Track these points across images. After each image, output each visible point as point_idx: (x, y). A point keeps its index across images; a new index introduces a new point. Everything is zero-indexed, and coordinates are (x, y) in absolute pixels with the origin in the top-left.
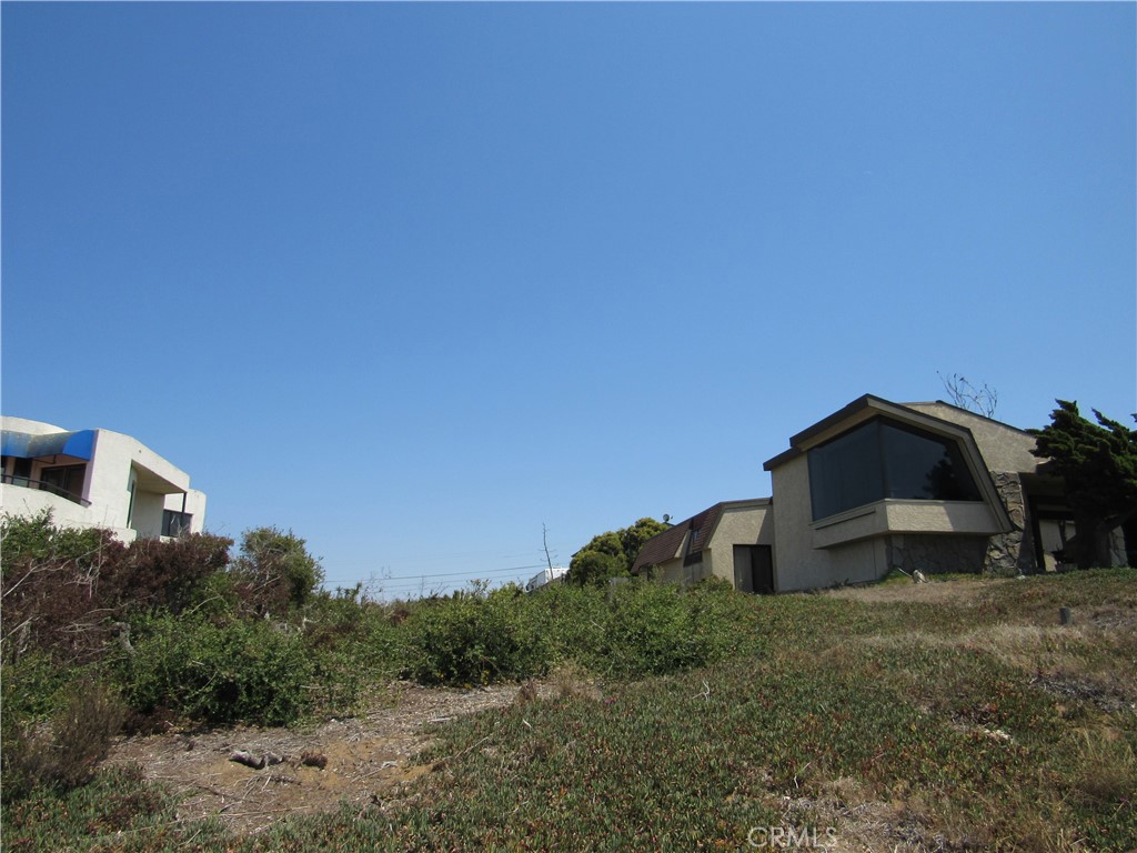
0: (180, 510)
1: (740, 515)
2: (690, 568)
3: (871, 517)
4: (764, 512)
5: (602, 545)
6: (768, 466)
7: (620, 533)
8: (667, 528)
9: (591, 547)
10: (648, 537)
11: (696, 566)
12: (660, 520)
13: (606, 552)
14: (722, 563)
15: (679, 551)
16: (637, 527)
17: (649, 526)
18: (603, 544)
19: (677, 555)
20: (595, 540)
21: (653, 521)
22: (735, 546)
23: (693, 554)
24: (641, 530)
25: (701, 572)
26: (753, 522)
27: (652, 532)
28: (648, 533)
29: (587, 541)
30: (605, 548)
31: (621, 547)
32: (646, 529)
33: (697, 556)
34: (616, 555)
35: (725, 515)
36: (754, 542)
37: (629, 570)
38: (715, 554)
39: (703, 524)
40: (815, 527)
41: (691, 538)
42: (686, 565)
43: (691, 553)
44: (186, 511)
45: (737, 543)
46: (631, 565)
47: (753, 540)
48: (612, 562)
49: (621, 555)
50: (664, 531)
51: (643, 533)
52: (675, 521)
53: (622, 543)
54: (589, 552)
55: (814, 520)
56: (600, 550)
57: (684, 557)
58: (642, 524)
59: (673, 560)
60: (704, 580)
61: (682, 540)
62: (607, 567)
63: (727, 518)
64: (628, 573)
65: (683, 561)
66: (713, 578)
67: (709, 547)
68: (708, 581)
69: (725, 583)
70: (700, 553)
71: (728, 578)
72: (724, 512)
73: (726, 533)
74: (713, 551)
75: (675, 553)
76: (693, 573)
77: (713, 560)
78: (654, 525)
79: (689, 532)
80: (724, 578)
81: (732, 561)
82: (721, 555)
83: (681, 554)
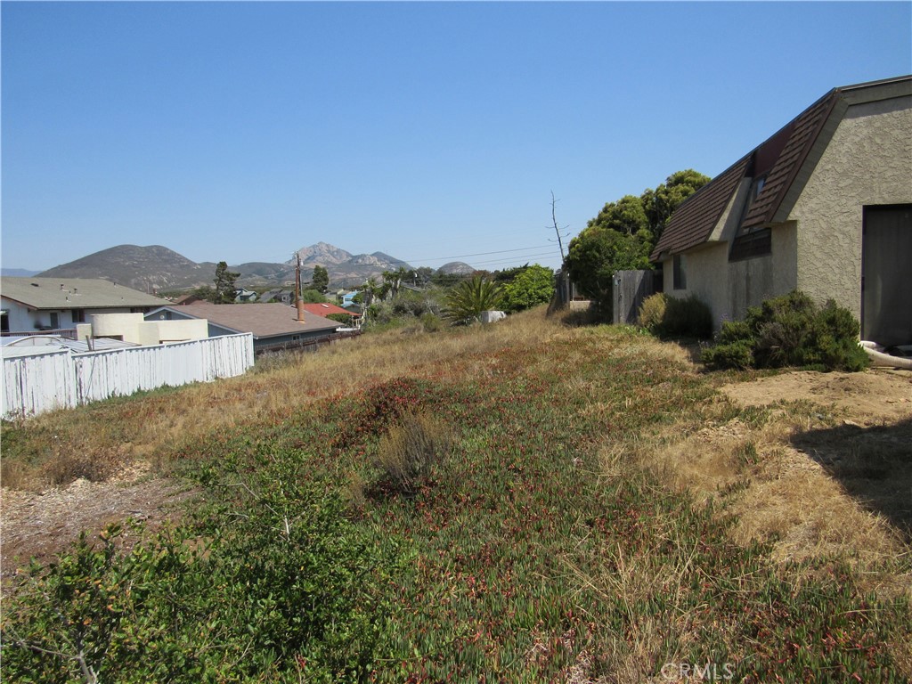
2: (742, 265)
5: (615, 219)
7: (645, 198)
9: (599, 221)
10: (682, 199)
11: (756, 262)
13: (617, 228)
15: (721, 226)
16: (670, 185)
17: (688, 182)
18: (615, 216)
19: (716, 235)
20: (605, 210)
21: (695, 175)
22: (869, 211)
23: (751, 235)
24: (674, 189)
27: (692, 192)
28: (685, 193)
30: (617, 221)
31: (643, 217)
32: (681, 187)
33: (759, 238)
34: (634, 232)
35: (847, 123)
38: (806, 235)
42: (733, 257)
43: (746, 231)
45: (878, 200)
48: (625, 243)
49: (643, 231)
51: (676, 195)
53: (648, 213)
54: (594, 229)
56: (611, 226)
57: (730, 238)
58: (678, 180)
59: (705, 247)
60: (768, 312)
61: (727, 201)
62: (614, 252)
63: (851, 132)
64: (646, 260)
65: (727, 249)
66: (799, 303)
67: (792, 217)
68: (780, 315)
69: (832, 322)
70: (769, 230)
71: (842, 304)
72: (844, 116)
73: (845, 174)
74: (800, 226)
75: (711, 230)
76: (748, 278)
77: (800, 253)
78: (697, 180)
79: (747, 181)
80: (831, 303)
81: (858, 251)
82: (825, 237)
83: (724, 232)
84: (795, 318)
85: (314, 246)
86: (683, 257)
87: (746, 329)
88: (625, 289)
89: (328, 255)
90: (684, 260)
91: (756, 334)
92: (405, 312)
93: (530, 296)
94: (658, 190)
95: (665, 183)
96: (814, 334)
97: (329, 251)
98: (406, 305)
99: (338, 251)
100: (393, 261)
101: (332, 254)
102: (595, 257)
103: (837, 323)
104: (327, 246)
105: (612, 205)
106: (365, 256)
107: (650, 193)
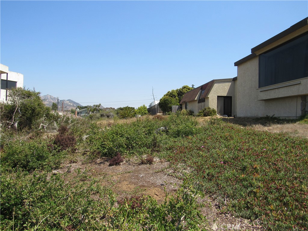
0: (6, 79)
1: (221, 84)
2: (200, 104)
3: (298, 86)
4: (230, 84)
5: (171, 95)
6: (237, 64)
7: (177, 90)
8: (193, 89)
9: (167, 95)
10: (186, 92)
11: (203, 103)
12: (191, 86)
13: (172, 97)
14: (213, 103)
16: (183, 88)
17: (186, 88)
20: (168, 92)
21: (188, 87)
22: (218, 96)
23: (202, 99)
24: (184, 89)
25: (204, 106)
26: (226, 87)
27: (188, 90)
28: (186, 90)
29: (166, 93)
31: (176, 95)
32: (185, 89)
33: (203, 100)
34: (175, 98)
35: (215, 84)
36: (225, 95)
37: (179, 103)
38: (210, 99)
39: (206, 88)
40: (260, 90)
41: (201, 93)
42: (199, 102)
43: (201, 98)
44: (8, 80)
46: (180, 101)
47: (225, 94)
48: (174, 100)
49: (177, 98)
50: (192, 90)
51: (184, 90)
52: (195, 87)
53: (177, 94)
54: (166, 97)
55: (259, 87)
56: (170, 96)
57: (198, 100)
58: (184, 87)
59: (194, 101)
60: (205, 109)
61: (198, 93)
62: (172, 102)
63: (216, 86)
64: (179, 104)
65: (198, 101)
66: (209, 108)
67: (208, 97)
68: (207, 110)
69: (213, 111)
70: (205, 98)
71: (214, 109)
72: (215, 83)
73: (215, 91)
74: (209, 98)
75: (195, 98)
76: (201, 106)
77: (209, 102)
78: (188, 88)
79: (201, 90)
80: (213, 109)
81: (217, 102)
82: (213, 100)
83: (197, 98)
84: (209, 110)
85: (45, 96)
86: (188, 103)
87: (202, 111)
88: (175, 109)
89: (50, 99)
90: (188, 104)
91: (204, 112)
92: (104, 116)
93: (142, 113)
94: (180, 89)
95: (182, 88)
96: (211, 112)
97: (51, 98)
98: (104, 114)
99: (54, 98)
100: (74, 103)
101: (52, 99)
102: (167, 102)
103: (214, 111)
104: (50, 96)
105: (170, 91)
106: (65, 100)
107: (178, 89)
